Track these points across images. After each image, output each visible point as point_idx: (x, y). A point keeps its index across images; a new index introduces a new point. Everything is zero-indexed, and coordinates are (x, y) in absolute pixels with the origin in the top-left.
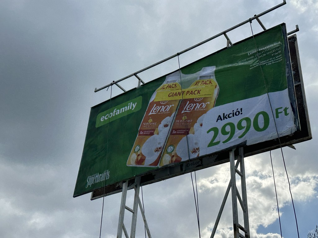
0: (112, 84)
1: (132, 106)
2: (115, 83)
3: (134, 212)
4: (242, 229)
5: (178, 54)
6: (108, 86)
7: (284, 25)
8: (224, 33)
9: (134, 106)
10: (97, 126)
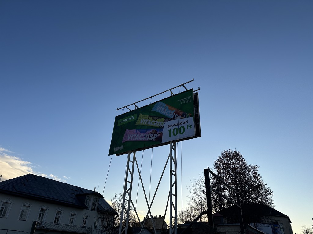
0: (124, 107)
1: (132, 118)
2: (126, 107)
3: (133, 162)
4: (173, 171)
5: (151, 97)
6: (123, 108)
7: (193, 89)
8: (170, 90)
9: (134, 118)
10: (118, 125)
